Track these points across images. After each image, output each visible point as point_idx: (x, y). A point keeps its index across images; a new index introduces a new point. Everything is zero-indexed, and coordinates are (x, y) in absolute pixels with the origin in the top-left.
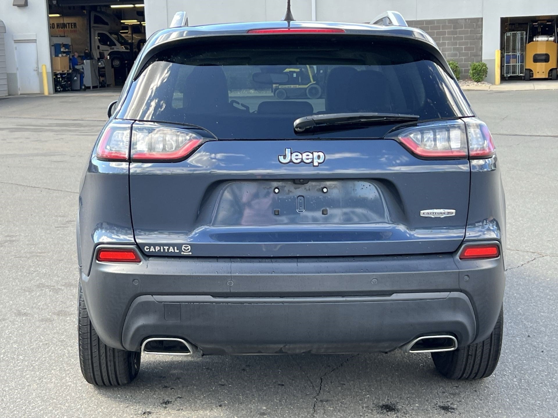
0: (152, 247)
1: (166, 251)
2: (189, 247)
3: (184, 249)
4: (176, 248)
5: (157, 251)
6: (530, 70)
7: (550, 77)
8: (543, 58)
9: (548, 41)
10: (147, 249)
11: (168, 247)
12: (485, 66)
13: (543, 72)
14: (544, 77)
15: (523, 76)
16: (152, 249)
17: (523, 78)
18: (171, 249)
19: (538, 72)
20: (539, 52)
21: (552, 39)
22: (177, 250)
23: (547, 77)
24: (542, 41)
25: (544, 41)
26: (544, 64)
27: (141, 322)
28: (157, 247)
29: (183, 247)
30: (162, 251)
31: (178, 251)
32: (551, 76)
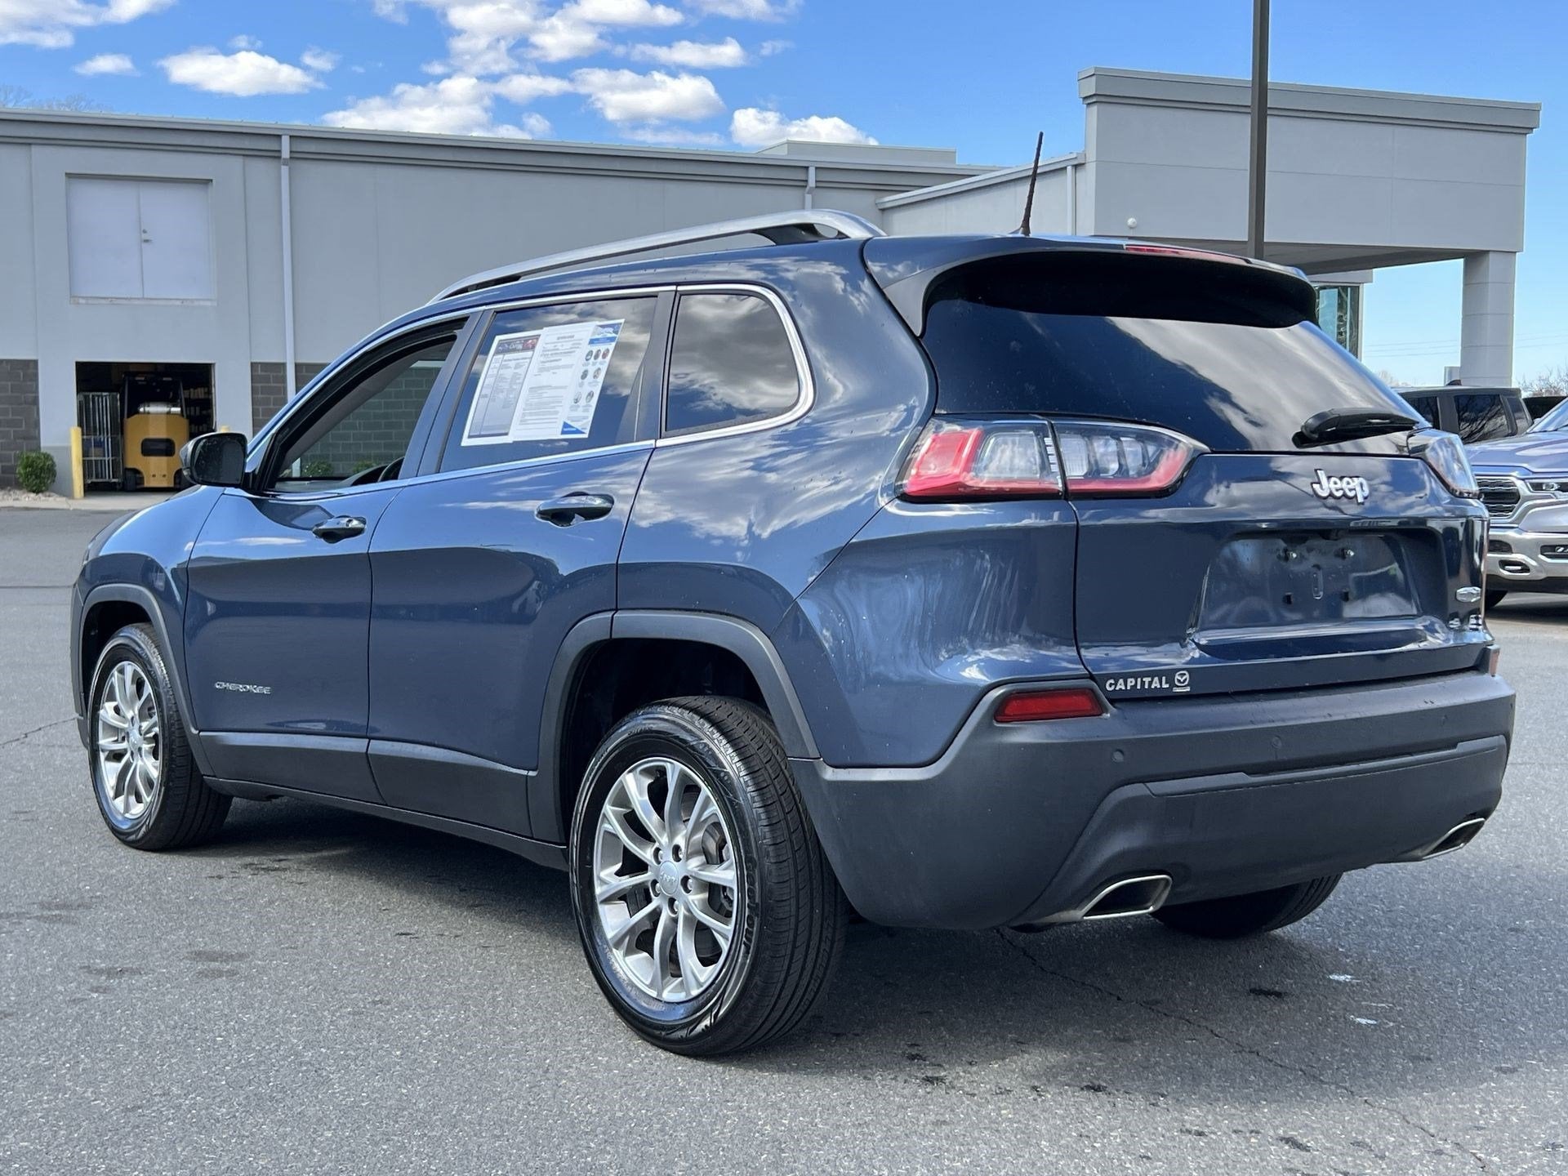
0: (1121, 681)
1: (1146, 687)
2: (1187, 676)
3: (1179, 681)
4: (1164, 678)
5: (1129, 688)
6: (136, 471)
7: (178, 486)
8: (162, 446)
9: (169, 413)
10: (1111, 685)
11: (1150, 679)
12: (52, 460)
13: (164, 476)
14: (164, 484)
15: (119, 483)
16: (1121, 686)
17: (118, 487)
18: (1156, 684)
19: (154, 476)
20: (152, 436)
21: (177, 410)
22: (1166, 683)
23: (172, 485)
24: (157, 414)
25: (161, 414)
26: (164, 459)
27: (1119, 843)
28: (1129, 680)
29: (1177, 677)
30: (1139, 687)
31: (1167, 686)
32: (180, 483)
